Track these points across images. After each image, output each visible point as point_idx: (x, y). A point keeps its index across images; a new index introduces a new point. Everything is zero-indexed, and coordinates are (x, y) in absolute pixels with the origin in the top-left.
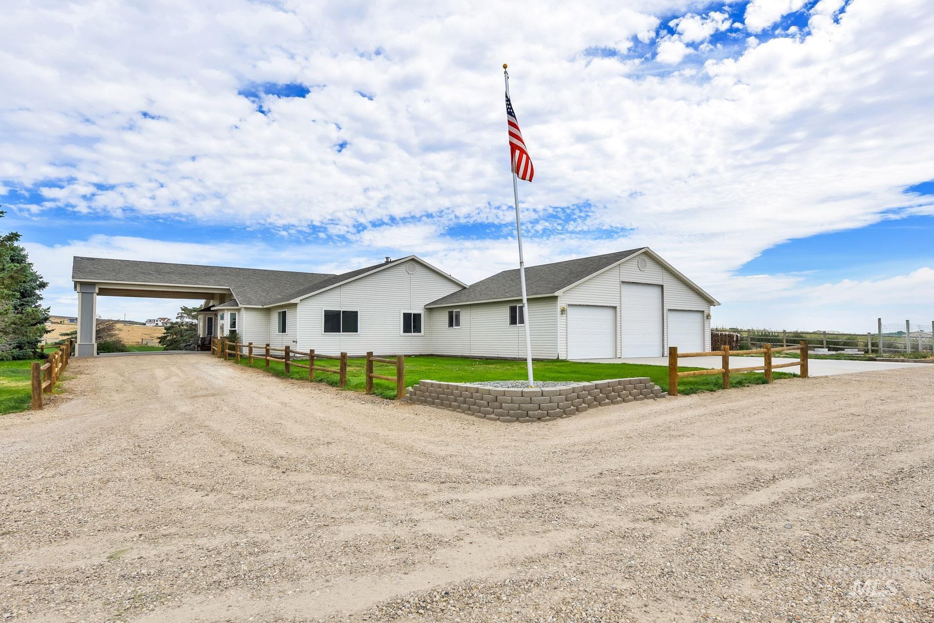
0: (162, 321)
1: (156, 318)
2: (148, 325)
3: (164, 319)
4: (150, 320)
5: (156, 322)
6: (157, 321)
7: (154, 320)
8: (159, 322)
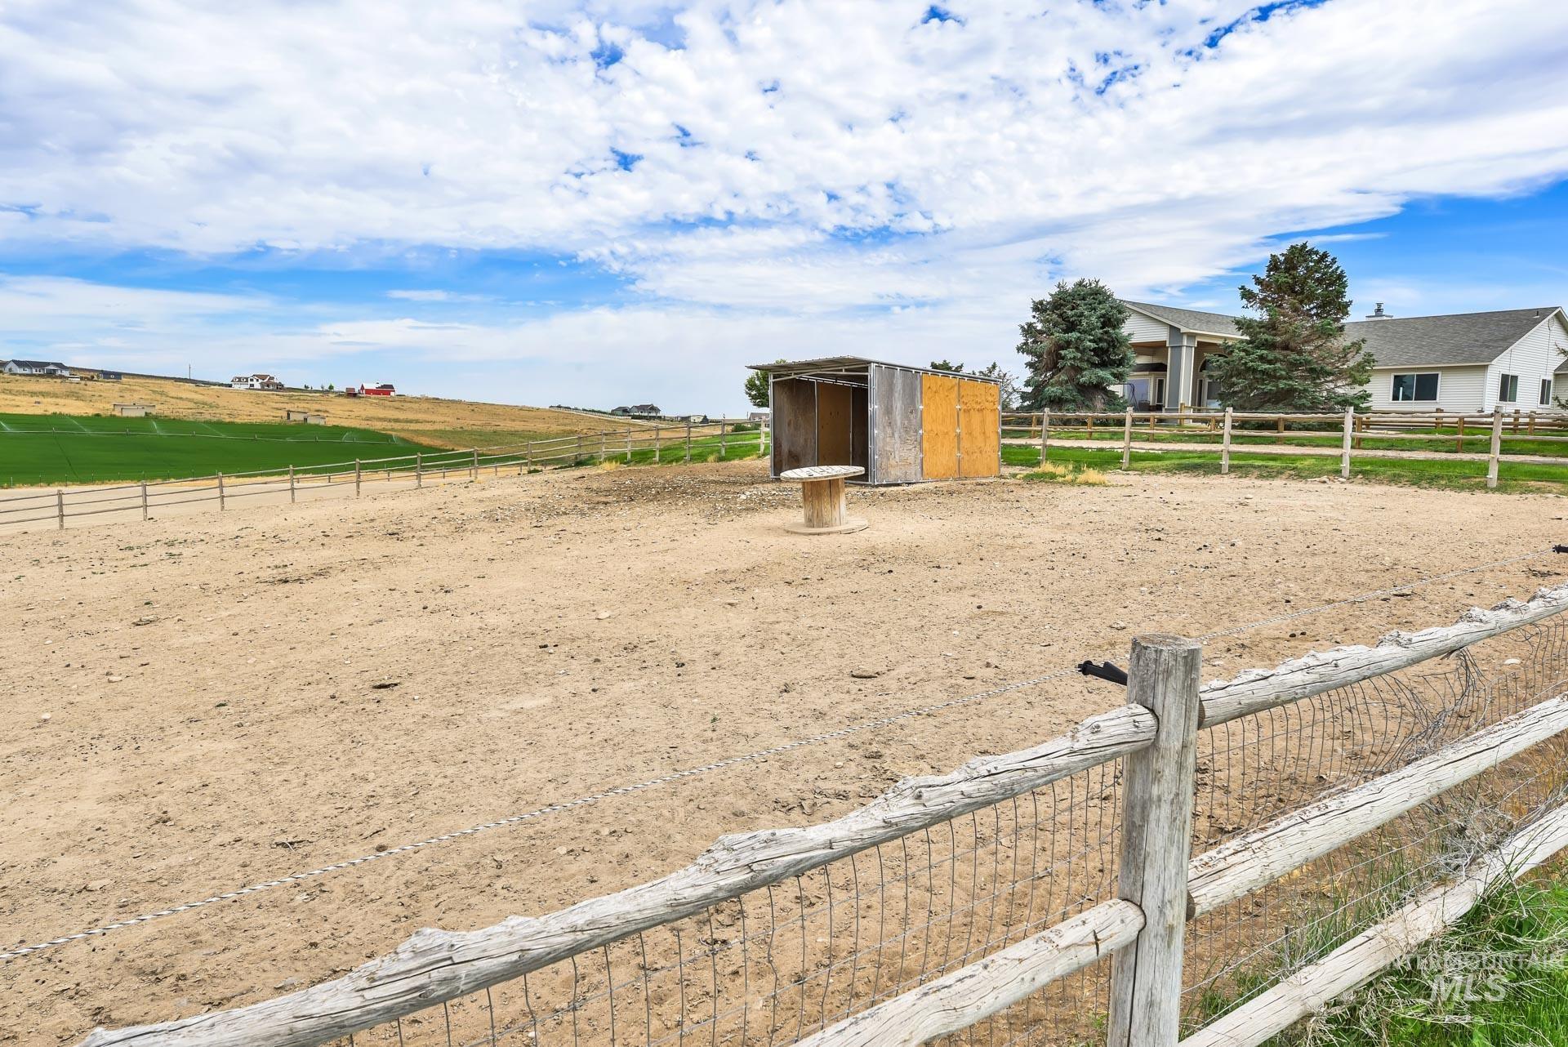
0: (260, 381)
1: (249, 375)
2: (236, 387)
3: (263, 377)
4: (240, 379)
5: (250, 382)
6: (252, 380)
7: (247, 379)
8: (255, 382)
